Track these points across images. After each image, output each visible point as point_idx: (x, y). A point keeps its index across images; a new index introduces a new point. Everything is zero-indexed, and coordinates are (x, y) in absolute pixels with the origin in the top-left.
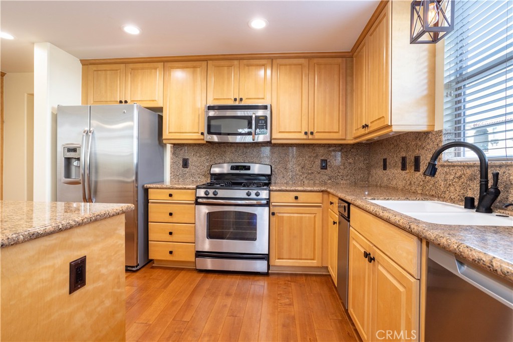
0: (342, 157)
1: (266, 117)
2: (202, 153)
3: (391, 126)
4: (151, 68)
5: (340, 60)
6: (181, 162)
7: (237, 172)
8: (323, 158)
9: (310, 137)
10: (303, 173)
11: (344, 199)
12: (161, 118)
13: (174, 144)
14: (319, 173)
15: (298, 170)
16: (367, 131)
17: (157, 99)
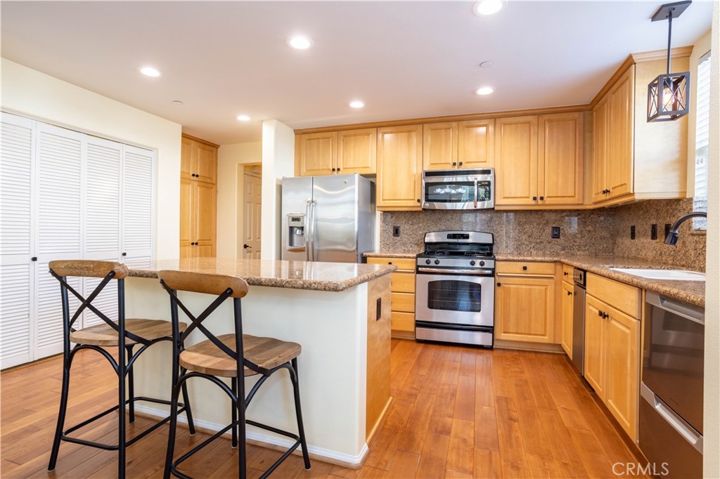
0: (579, 225)
1: (489, 182)
2: (415, 221)
3: (634, 194)
4: (364, 135)
5: (576, 115)
6: (392, 231)
7: (455, 241)
8: (554, 225)
9: (540, 202)
10: (530, 242)
11: (580, 267)
12: (373, 186)
13: (384, 212)
14: (550, 242)
15: (524, 238)
16: (608, 196)
17: (370, 166)
